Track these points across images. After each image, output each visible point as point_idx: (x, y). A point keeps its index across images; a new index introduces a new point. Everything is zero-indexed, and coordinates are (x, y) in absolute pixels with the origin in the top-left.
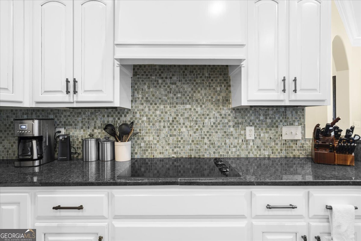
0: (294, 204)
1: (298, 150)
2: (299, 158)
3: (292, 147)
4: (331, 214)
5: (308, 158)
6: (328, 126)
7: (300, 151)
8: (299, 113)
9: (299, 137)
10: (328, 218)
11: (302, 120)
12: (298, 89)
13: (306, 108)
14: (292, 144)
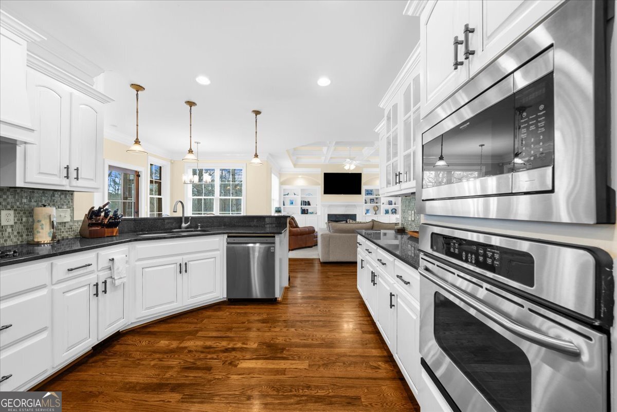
0: (90, 263)
1: (67, 232)
2: (67, 239)
3: (61, 229)
4: (113, 264)
5: (76, 238)
6: (100, 208)
7: (69, 233)
8: (68, 197)
9: (68, 219)
10: (110, 268)
11: (70, 203)
12: (79, 177)
13: (75, 193)
14: (60, 227)
